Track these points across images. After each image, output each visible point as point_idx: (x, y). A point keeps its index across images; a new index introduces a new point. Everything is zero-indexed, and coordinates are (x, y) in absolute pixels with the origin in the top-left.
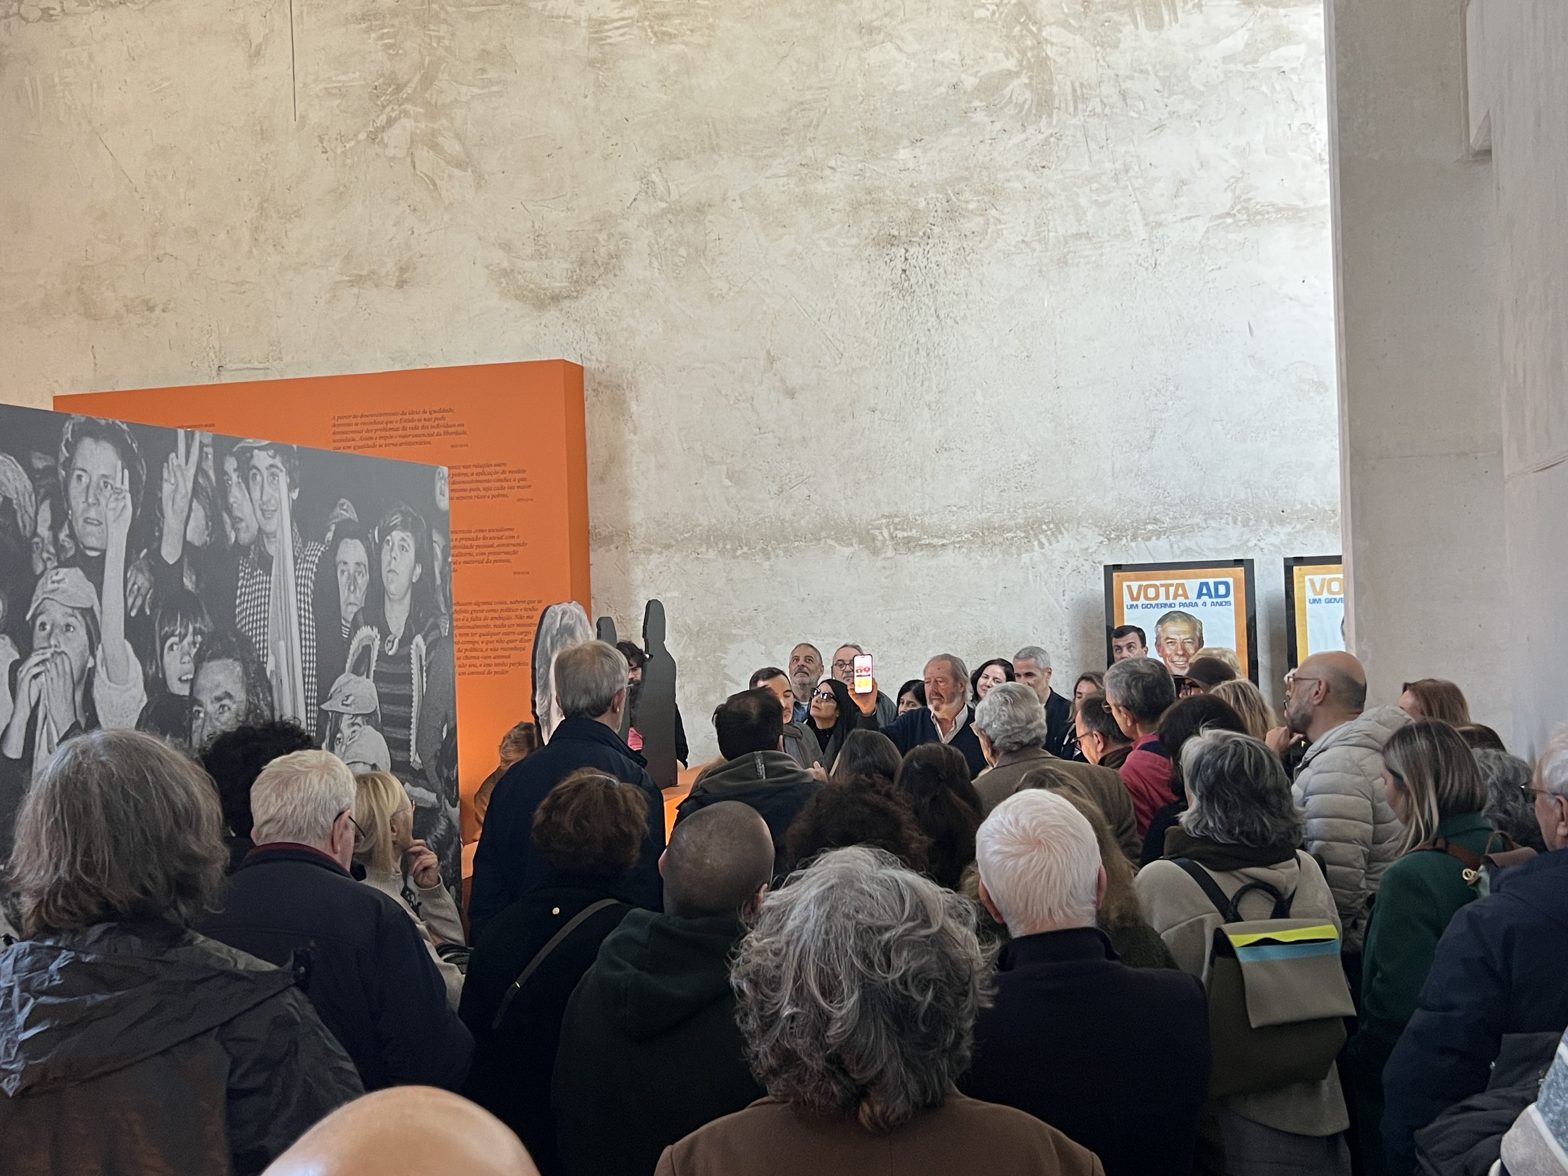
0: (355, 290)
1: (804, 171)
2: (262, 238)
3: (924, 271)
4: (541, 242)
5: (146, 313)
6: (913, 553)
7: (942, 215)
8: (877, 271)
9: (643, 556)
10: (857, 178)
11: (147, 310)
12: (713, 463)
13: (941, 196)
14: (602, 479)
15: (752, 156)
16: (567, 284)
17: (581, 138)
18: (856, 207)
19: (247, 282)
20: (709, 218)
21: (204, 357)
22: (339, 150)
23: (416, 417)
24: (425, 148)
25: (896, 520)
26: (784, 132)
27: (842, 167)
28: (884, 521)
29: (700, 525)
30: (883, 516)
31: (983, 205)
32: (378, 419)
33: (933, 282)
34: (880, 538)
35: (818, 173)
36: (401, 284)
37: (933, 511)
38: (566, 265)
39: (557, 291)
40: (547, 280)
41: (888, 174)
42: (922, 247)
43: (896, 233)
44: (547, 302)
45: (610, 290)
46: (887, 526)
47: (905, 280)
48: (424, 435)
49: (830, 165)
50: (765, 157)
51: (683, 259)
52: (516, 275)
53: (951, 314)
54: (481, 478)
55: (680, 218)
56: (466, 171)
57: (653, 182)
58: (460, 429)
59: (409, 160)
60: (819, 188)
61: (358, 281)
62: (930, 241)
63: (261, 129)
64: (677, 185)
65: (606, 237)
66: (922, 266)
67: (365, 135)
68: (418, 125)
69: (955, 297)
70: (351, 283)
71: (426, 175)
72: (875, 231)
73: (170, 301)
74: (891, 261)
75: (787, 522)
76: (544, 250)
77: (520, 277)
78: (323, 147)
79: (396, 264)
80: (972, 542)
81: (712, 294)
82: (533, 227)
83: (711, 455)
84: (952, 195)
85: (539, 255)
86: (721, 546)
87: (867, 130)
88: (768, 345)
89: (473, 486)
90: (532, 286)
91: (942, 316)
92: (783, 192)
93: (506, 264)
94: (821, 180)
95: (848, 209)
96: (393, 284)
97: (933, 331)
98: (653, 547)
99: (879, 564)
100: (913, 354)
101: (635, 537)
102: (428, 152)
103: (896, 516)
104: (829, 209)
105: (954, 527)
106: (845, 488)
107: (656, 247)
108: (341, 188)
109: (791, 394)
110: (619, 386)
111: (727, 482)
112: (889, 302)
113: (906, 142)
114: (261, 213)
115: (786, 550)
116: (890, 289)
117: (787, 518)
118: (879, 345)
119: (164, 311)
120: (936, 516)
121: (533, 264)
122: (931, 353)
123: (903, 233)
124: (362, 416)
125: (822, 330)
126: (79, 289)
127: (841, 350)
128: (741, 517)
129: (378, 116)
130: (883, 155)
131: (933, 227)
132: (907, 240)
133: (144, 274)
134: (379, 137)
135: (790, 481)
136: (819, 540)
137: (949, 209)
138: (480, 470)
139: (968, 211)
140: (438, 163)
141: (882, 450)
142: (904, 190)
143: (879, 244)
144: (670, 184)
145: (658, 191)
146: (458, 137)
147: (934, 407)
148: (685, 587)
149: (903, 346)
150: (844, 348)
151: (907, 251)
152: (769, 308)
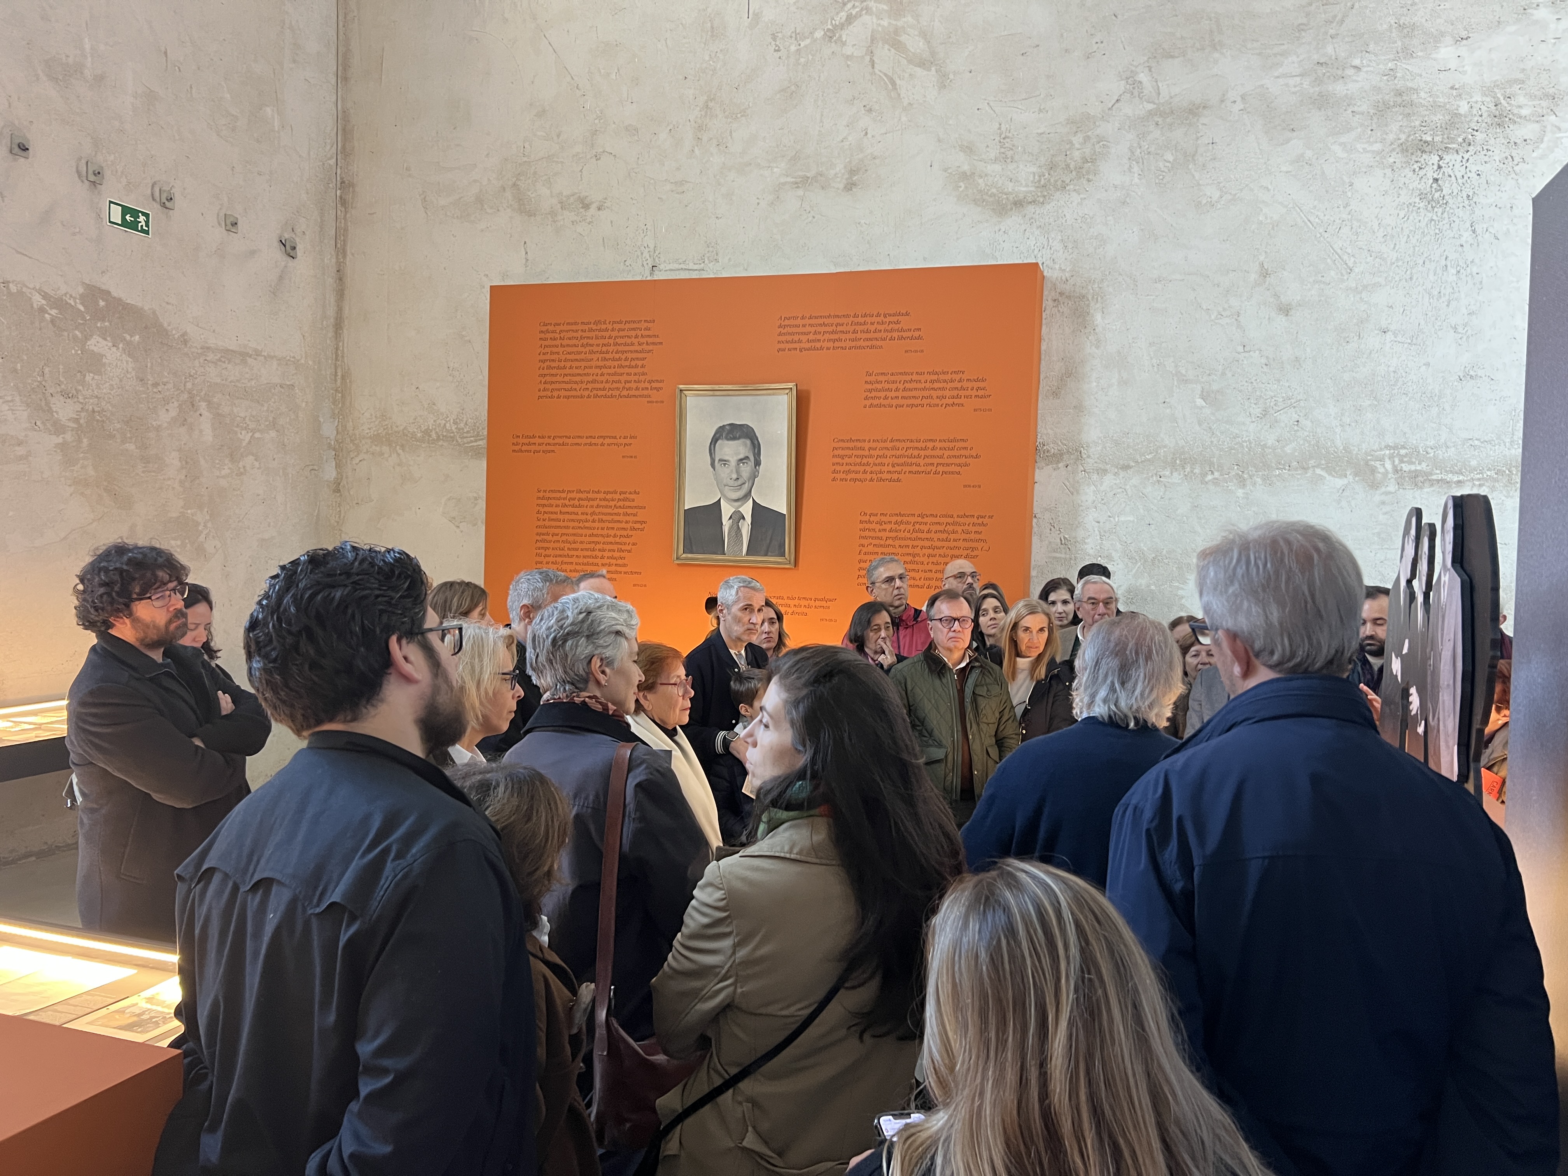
0: (800, 192)
1: (1322, 70)
2: (705, 138)
3: (1460, 181)
4: (1007, 145)
5: (582, 210)
6: (1421, 488)
7: (1489, 120)
8: (1403, 180)
9: (1095, 477)
10: (1385, 78)
11: (582, 208)
12: (1186, 381)
13: (1488, 99)
14: (1056, 394)
15: (1260, 54)
16: (1033, 189)
17: (1062, 35)
18: (1382, 110)
19: (686, 182)
20: (1203, 120)
21: (638, 257)
22: (793, 48)
23: (868, 320)
24: (887, 47)
25: (1403, 452)
26: (1301, 28)
27: (1369, 66)
28: (1388, 452)
29: (1165, 447)
30: (1387, 447)
31: (1540, 111)
32: (827, 321)
33: (1471, 194)
34: (1382, 470)
35: (1340, 72)
36: (850, 186)
37: (1449, 444)
38: (1034, 169)
39: (1021, 196)
40: (1011, 185)
41: (1424, 74)
42: (1461, 154)
43: (1429, 139)
44: (1009, 207)
45: (1082, 196)
46: (1391, 457)
47: (1437, 191)
48: (877, 339)
49: (1353, 64)
50: (1275, 55)
51: (1167, 164)
52: (976, 178)
53: (1490, 230)
54: (936, 385)
55: (1168, 120)
56: (930, 70)
57: (1140, 82)
58: (916, 334)
59: (868, 58)
60: (1339, 88)
61: (803, 182)
62: (1471, 148)
63: (712, 28)
64: (1168, 85)
65: (1081, 140)
66: (1459, 175)
67: (822, 33)
68: (882, 22)
69: (1497, 210)
70: (796, 185)
71: (885, 75)
72: (1403, 137)
73: (606, 199)
74: (1420, 168)
75: (1269, 448)
76: (1009, 153)
77: (980, 181)
78: (776, 46)
79: (845, 167)
80: (1496, 480)
81: (1200, 202)
82: (1000, 129)
83: (1184, 372)
84: (1502, 98)
85: (1004, 158)
86: (1188, 469)
87: (1401, 27)
88: (1262, 258)
89: (926, 393)
90: (994, 190)
91: (1478, 231)
92: (1294, 93)
93: (966, 168)
94: (1341, 80)
95: (1372, 111)
96: (841, 186)
97: (1467, 247)
98: (1108, 467)
99: (1377, 498)
100: (1439, 271)
101: (1089, 457)
102: (889, 50)
103: (1403, 447)
104: (1349, 111)
105: (1474, 463)
106: (1342, 414)
107: (1139, 150)
108: (793, 87)
109: (1285, 310)
110: (1083, 297)
111: (1200, 402)
112: (1414, 213)
113: (1448, 40)
114: (706, 113)
115: (1265, 479)
116: (1417, 200)
117: (1270, 443)
118: (1397, 260)
119: (599, 209)
120: (1453, 449)
121: (997, 167)
122: (1462, 271)
123: (1438, 139)
124: (810, 318)
125: (1328, 242)
126: (514, 185)
127: (1351, 264)
128: (1215, 440)
129: (838, 13)
130: (1420, 54)
131: (1475, 133)
132: (1443, 146)
133: (581, 171)
134: (837, 35)
135: (1275, 405)
136: (1305, 469)
137: (1497, 113)
138: (935, 377)
139: (1521, 117)
140: (899, 62)
141: (1392, 374)
142: (1442, 92)
143: (1407, 151)
144: (1160, 85)
145: (1146, 92)
146: (923, 34)
147: (1460, 330)
148: (1142, 511)
149: (1427, 262)
150: (1355, 262)
151: (1441, 159)
152: (1266, 218)
